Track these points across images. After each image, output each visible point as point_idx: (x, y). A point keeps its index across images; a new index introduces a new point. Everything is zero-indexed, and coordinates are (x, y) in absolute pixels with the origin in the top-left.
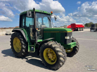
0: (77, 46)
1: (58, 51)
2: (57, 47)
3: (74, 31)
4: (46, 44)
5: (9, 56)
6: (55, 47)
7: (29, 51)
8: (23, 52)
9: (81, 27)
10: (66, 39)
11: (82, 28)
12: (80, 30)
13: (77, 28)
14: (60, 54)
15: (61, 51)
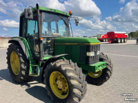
0: (109, 68)
1: (70, 78)
2: (70, 71)
3: (112, 43)
4: (52, 64)
5: (4, 80)
6: (66, 70)
7: (30, 73)
8: (22, 75)
9: (123, 37)
10: (89, 57)
11: (124, 39)
12: (121, 42)
13: (117, 38)
14: (74, 82)
15: (77, 77)
